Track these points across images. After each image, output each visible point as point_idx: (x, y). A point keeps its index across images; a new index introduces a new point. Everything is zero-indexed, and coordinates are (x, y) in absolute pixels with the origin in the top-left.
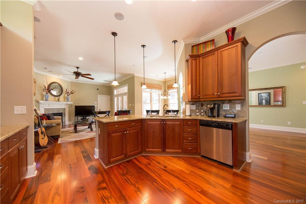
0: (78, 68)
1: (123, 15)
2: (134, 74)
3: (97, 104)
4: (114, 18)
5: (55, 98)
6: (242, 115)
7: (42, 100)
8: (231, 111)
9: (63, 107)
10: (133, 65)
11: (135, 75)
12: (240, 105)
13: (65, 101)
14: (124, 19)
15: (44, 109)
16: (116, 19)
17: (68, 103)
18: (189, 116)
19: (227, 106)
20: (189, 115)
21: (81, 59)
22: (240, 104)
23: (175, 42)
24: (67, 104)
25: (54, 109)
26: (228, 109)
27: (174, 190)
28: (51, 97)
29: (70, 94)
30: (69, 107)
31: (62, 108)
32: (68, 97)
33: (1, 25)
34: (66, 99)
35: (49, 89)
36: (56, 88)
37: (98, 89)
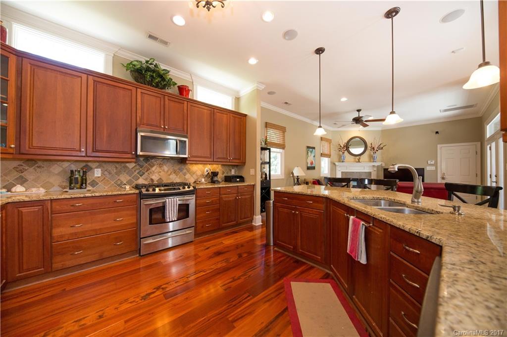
3: (436, 165)
5: (355, 158)
7: (340, 161)
9: (367, 170)
13: (371, 162)
15: (342, 172)
17: (374, 164)
21: (344, 99)
24: (373, 166)
25: (353, 172)
28: (349, 157)
29: (377, 151)
30: (378, 170)
31: (365, 173)
32: (375, 155)
33: (246, 115)
34: (372, 159)
35: (347, 147)
36: (357, 145)
37: (437, 132)
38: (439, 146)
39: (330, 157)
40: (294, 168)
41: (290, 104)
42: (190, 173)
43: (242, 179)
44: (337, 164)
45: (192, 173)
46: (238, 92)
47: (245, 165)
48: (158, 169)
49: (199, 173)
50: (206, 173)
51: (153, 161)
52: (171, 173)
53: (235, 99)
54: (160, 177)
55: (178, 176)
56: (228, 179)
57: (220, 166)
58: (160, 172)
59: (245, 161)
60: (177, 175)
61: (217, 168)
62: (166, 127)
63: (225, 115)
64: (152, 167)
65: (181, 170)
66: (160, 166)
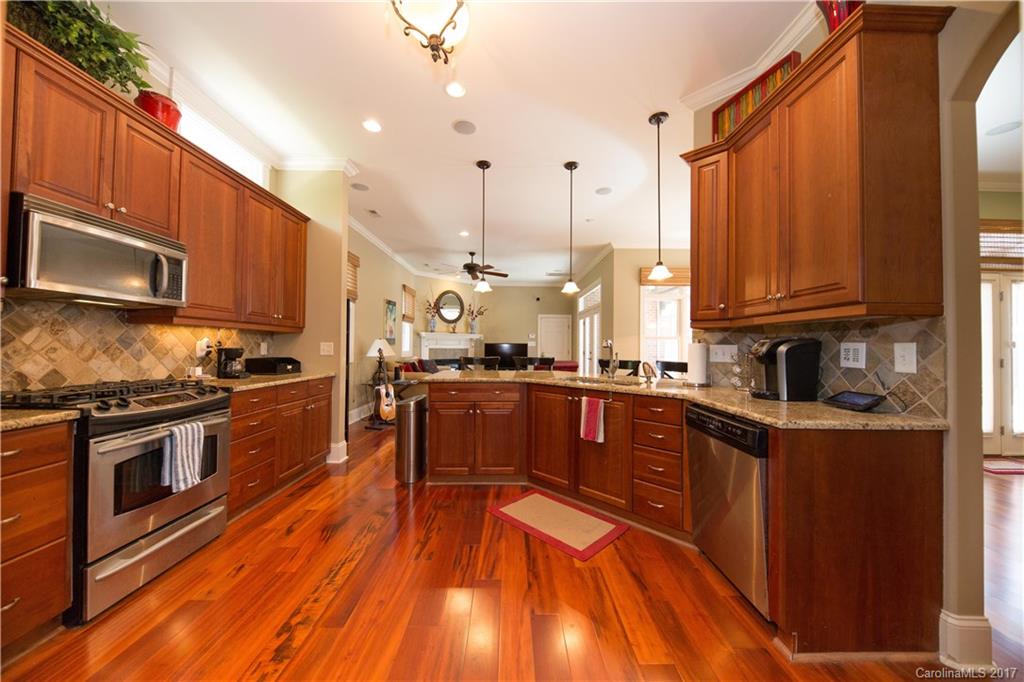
0: (472, 254)
1: (467, 122)
2: (610, 244)
3: (536, 340)
4: (455, 133)
5: (447, 327)
6: (925, 400)
7: (426, 331)
8: (871, 377)
9: (462, 347)
10: (588, 220)
11: (615, 246)
12: (915, 344)
13: (467, 332)
14: (478, 129)
15: (430, 349)
16: (460, 135)
17: (472, 336)
18: (701, 386)
19: (856, 351)
20: (703, 381)
21: (465, 234)
22: (912, 341)
23: (657, 118)
24: (471, 339)
25: (446, 350)
26: (861, 364)
27: (483, 578)
28: (439, 324)
29: (476, 316)
30: (476, 346)
31: (461, 349)
32: (474, 323)
33: (307, 219)
34: (470, 328)
35: (437, 307)
36: (450, 304)
37: (538, 299)
38: (540, 316)
39: (412, 322)
40: (373, 341)
41: (379, 216)
42: (153, 354)
43: (296, 365)
44: (423, 334)
45: (162, 353)
46: (281, 157)
47: (302, 332)
48: (47, 339)
49: (181, 352)
50: (201, 353)
51: (25, 309)
52: (94, 352)
53: (271, 171)
54: (51, 367)
55: (118, 362)
56: (258, 367)
57: (234, 332)
58: (55, 350)
59: (304, 323)
60: (113, 360)
61: (230, 339)
62: (123, 210)
63: (268, 210)
64: (23, 330)
65: (126, 343)
66: (55, 328)
